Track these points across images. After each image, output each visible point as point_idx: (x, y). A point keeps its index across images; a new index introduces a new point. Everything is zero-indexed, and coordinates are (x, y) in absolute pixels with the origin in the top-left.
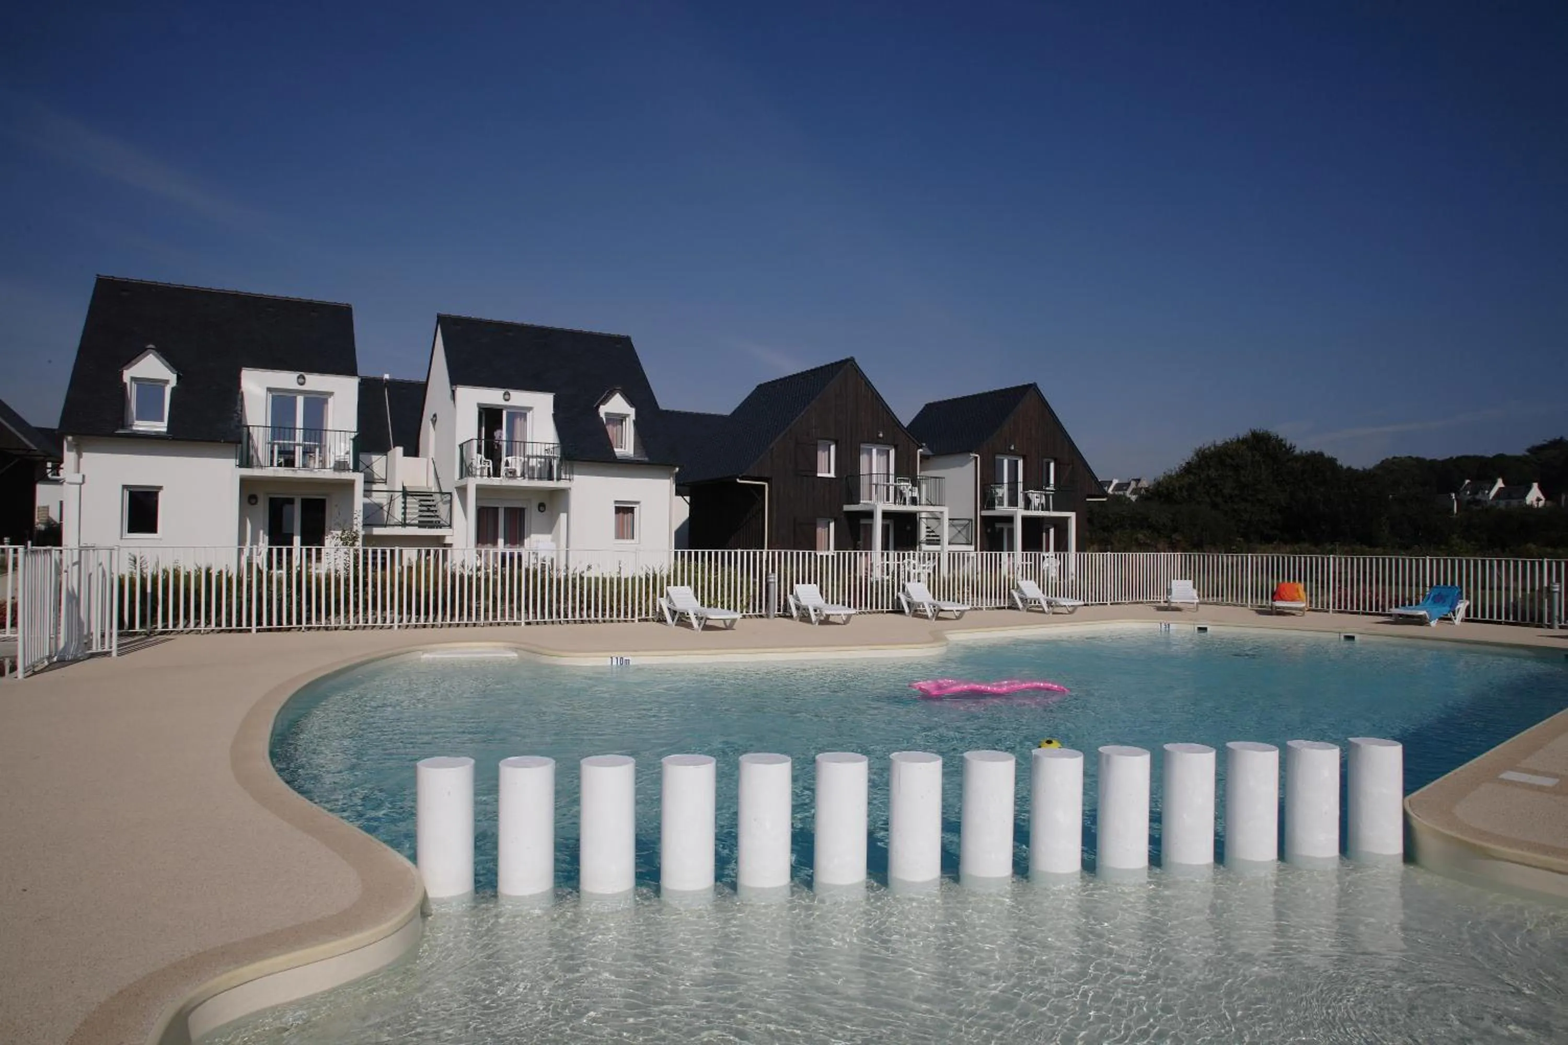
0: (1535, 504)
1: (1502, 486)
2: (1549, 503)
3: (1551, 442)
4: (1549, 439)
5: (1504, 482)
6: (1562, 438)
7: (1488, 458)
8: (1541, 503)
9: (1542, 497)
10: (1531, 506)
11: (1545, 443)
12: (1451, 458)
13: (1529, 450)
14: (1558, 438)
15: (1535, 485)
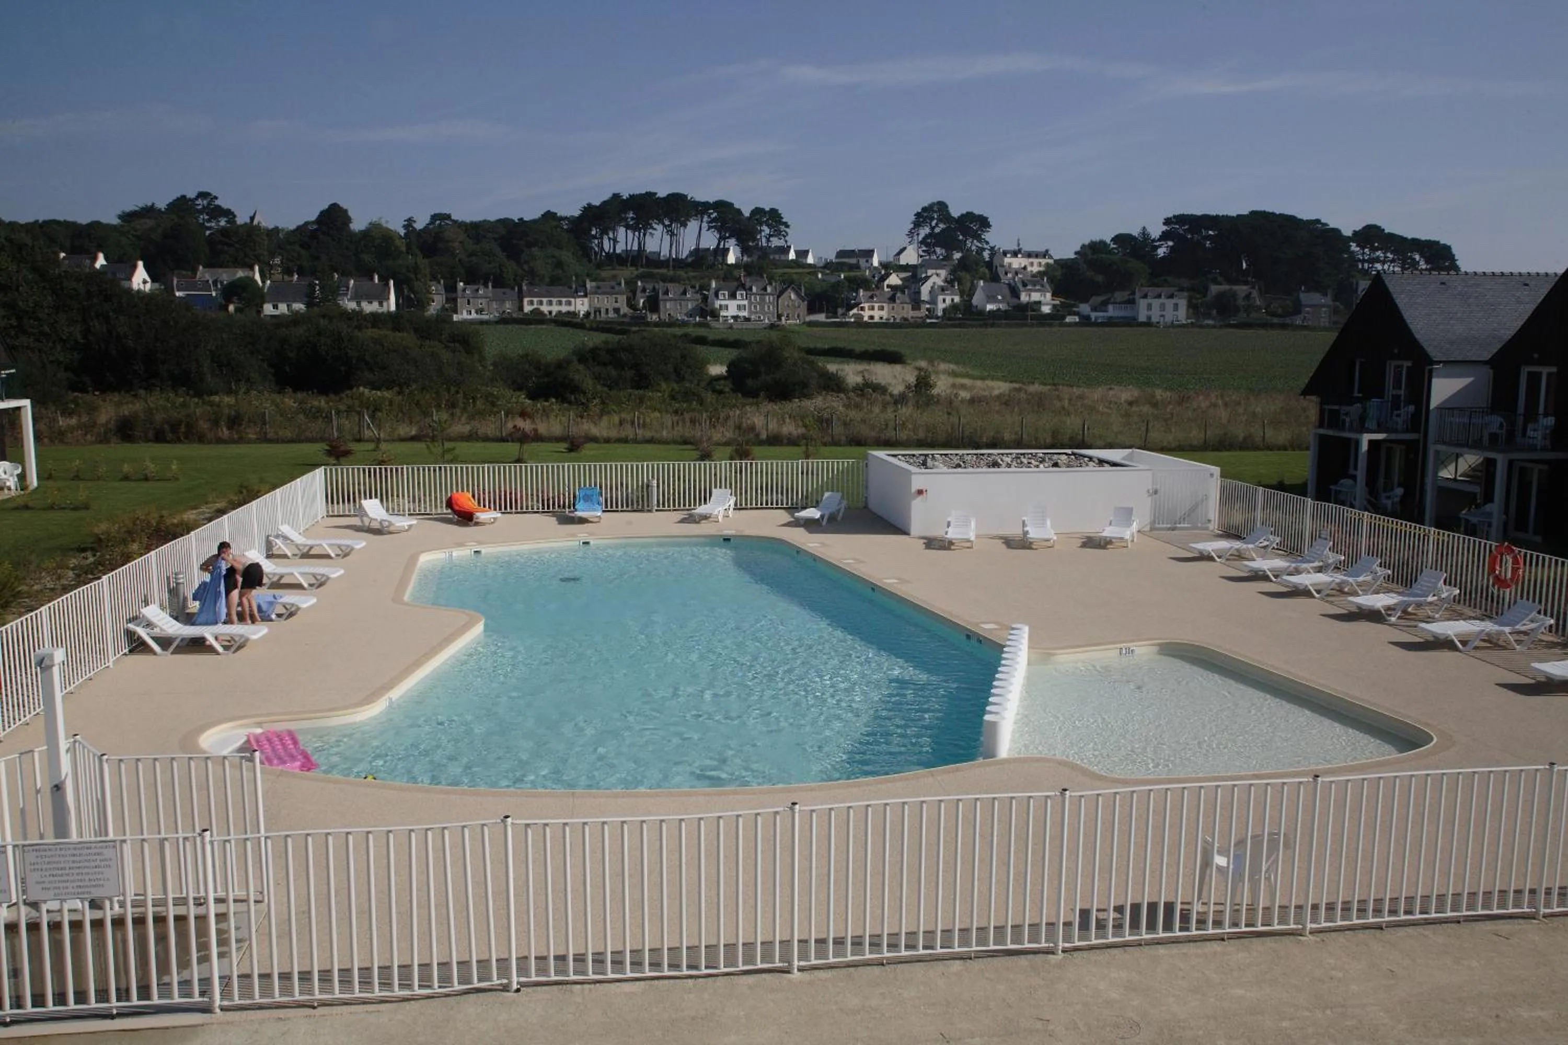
0: (142, 287)
1: (104, 263)
2: (157, 285)
3: (142, 209)
4: (140, 205)
5: (106, 258)
6: (153, 204)
7: (81, 225)
8: (148, 286)
9: (148, 279)
10: (139, 291)
11: (137, 209)
12: (37, 221)
13: (120, 217)
14: (149, 204)
15: (140, 264)
